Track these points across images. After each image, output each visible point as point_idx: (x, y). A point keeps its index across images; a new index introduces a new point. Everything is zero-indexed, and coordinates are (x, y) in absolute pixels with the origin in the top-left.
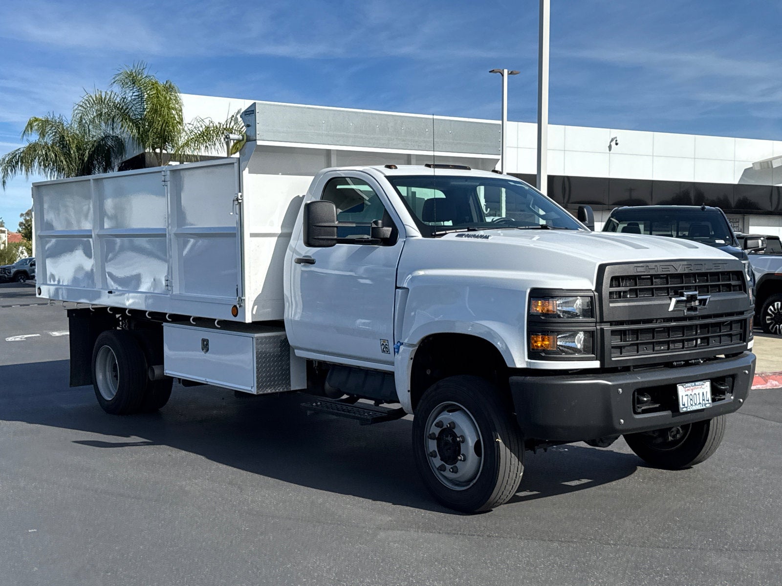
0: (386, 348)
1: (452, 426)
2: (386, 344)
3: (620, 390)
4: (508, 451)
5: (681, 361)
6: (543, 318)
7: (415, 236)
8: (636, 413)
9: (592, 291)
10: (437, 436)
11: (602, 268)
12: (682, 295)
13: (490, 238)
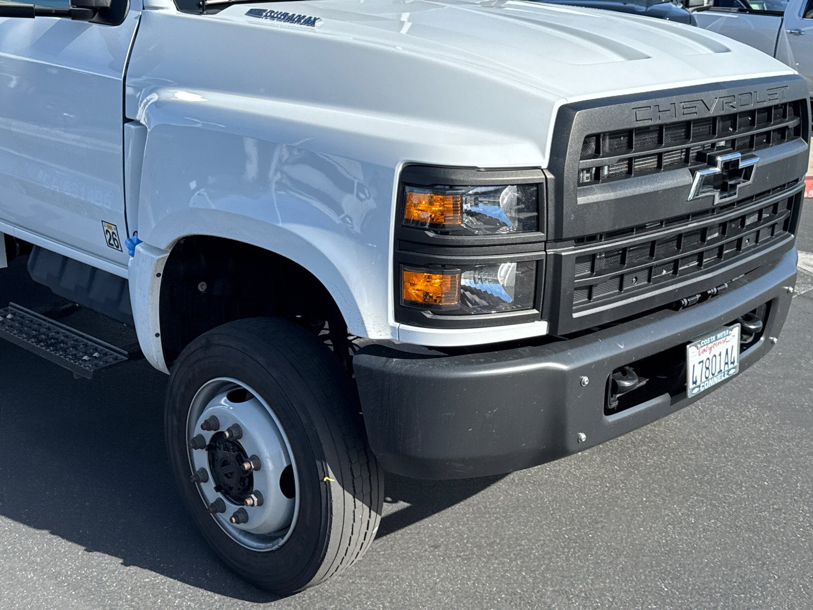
0: (114, 239)
1: (235, 435)
2: (113, 233)
3: (586, 379)
4: (349, 497)
5: (695, 295)
6: (431, 234)
7: (162, 8)
8: (608, 412)
9: (542, 170)
10: (207, 443)
11: (565, 114)
12: (714, 164)
13: (317, 23)
